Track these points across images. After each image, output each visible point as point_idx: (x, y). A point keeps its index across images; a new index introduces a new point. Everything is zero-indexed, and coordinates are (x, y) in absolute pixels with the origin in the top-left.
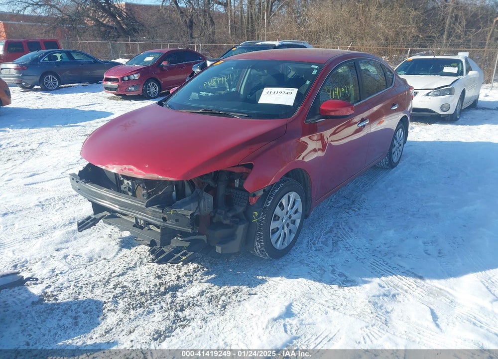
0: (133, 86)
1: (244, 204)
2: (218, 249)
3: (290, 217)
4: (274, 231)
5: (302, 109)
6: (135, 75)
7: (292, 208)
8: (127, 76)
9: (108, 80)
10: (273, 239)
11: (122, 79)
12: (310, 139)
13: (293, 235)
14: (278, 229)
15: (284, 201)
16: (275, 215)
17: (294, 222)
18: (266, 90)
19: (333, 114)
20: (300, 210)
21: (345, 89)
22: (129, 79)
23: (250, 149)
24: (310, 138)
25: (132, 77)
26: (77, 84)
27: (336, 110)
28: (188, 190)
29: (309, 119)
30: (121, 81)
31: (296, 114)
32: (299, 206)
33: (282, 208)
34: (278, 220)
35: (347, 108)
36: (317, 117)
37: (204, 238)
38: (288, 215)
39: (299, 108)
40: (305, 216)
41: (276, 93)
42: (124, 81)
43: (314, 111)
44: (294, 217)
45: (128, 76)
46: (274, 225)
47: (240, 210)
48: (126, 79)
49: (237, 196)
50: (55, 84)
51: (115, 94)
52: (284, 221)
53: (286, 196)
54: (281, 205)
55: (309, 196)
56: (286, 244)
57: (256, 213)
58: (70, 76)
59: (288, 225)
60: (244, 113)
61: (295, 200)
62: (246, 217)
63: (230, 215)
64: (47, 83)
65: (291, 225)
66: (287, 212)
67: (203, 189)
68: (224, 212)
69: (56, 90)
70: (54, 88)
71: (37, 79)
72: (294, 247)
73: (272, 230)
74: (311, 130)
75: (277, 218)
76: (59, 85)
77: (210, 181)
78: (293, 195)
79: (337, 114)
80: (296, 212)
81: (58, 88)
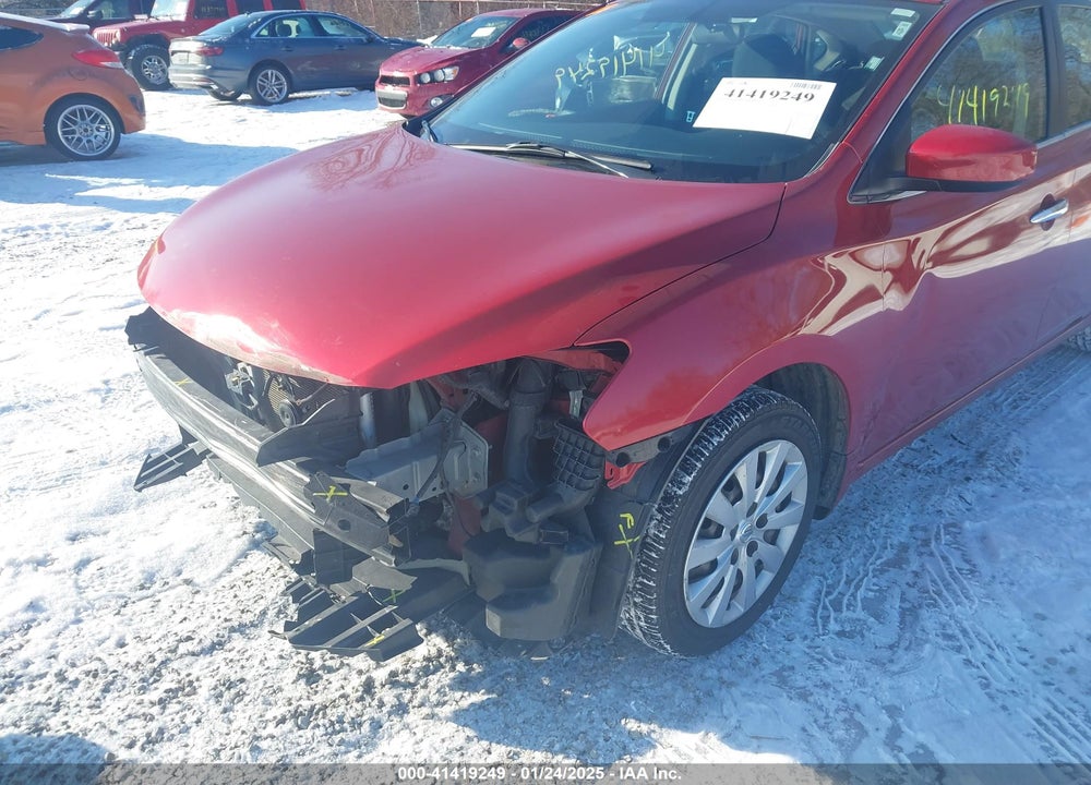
0: (440, 97)
1: (591, 483)
2: (494, 621)
3: (762, 522)
4: (698, 575)
5: (844, 153)
6: (448, 71)
7: (771, 493)
8: (429, 72)
9: (387, 80)
10: (694, 596)
11: (418, 79)
12: (855, 259)
13: (767, 577)
14: (714, 564)
15: (743, 472)
16: (706, 518)
17: (773, 538)
18: (726, 84)
19: (951, 174)
20: (800, 498)
21: (1001, 92)
22: (433, 80)
23: (626, 289)
24: (852, 255)
25: (440, 75)
26: (327, 92)
27: (967, 163)
28: (417, 411)
29: (866, 187)
30: (415, 84)
31: (819, 167)
32: (797, 482)
33: (732, 496)
34: (718, 535)
35: (1011, 155)
36: (892, 184)
37: (461, 567)
38: (756, 516)
39: (834, 148)
40: (817, 509)
41: (758, 94)
42: (421, 82)
43: (887, 163)
44: (774, 520)
45: (431, 74)
46: (697, 555)
47: (574, 499)
48: (427, 78)
49: (570, 450)
50: (280, 90)
51: (404, 116)
52: (738, 536)
53: (753, 456)
54: (733, 488)
55: (838, 448)
56: (739, 609)
57: (629, 516)
58: (312, 72)
59: (752, 548)
60: (640, 159)
61: (784, 465)
62: (593, 527)
63: (536, 516)
64: (264, 87)
65: (762, 546)
66: (754, 506)
67: (460, 414)
68: (516, 502)
69: (281, 103)
70: (277, 100)
71: (243, 77)
72: (770, 612)
73: (690, 572)
74: (871, 226)
75: (712, 529)
76: (289, 93)
77: (484, 390)
78: (776, 452)
79: (967, 174)
80: (786, 503)
81: (287, 100)
